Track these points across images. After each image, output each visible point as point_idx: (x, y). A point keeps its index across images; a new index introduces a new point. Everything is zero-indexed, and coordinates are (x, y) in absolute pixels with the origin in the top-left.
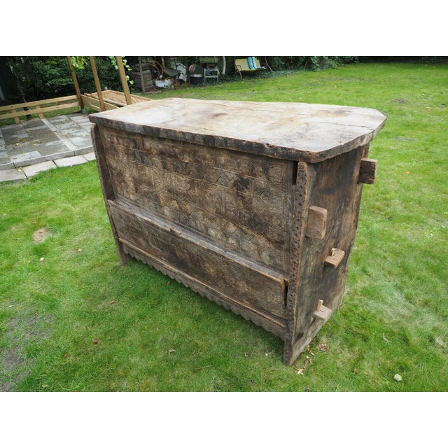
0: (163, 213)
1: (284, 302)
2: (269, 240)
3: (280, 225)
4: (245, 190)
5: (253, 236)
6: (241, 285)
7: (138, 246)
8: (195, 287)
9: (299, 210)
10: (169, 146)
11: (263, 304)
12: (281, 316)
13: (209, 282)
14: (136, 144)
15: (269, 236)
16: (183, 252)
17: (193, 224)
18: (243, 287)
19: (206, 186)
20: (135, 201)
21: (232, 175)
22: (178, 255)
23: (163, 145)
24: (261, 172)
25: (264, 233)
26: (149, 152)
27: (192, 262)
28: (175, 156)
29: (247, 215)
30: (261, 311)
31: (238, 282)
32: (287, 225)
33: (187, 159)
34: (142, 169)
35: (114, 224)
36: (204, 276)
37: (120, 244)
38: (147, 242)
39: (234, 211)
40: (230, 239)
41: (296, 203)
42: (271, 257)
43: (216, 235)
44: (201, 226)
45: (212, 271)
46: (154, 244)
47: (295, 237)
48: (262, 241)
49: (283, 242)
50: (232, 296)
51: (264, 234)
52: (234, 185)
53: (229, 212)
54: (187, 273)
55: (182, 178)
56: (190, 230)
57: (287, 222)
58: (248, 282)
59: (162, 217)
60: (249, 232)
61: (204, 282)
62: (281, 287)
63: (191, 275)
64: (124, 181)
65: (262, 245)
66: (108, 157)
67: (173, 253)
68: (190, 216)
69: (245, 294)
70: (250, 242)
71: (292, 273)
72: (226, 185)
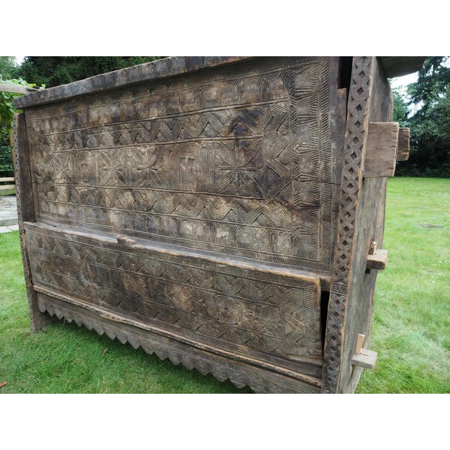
0: (108, 222)
1: (318, 324)
2: (291, 208)
3: (313, 173)
4: (251, 129)
5: (261, 211)
6: (236, 312)
7: (62, 291)
8: (152, 344)
9: (357, 117)
10: (127, 104)
11: (275, 343)
12: (309, 361)
13: (176, 326)
14: (77, 120)
15: (291, 201)
16: (136, 278)
17: (156, 223)
18: (240, 314)
19: (183, 148)
20: (66, 216)
21: (228, 113)
22: (126, 285)
23: (119, 106)
24: (280, 87)
25: (282, 198)
26: (96, 126)
27: (149, 293)
28: (135, 117)
29: (251, 175)
30: (269, 360)
31: (231, 309)
32: (326, 168)
33: (155, 113)
34: (82, 157)
35: (28, 261)
36: (169, 314)
37: (34, 295)
38: (78, 278)
39: (228, 176)
40: (218, 230)
41: (352, 107)
42: (294, 241)
43: (194, 231)
44: (168, 222)
45: (184, 298)
46: (88, 277)
47: (348, 175)
48: (278, 214)
49: (317, 205)
50: (217, 343)
51: (283, 201)
52: (232, 129)
53: (219, 181)
54: (139, 318)
55: (143, 150)
56: (150, 237)
57: (326, 163)
58: (249, 303)
59: (106, 228)
60: (255, 205)
61: (166, 327)
62: (316, 291)
63: (146, 321)
64: (53, 189)
65: (277, 223)
66: (33, 158)
67: (119, 286)
68: (152, 212)
69: (242, 330)
70: (256, 224)
71: (341, 253)
72: (217, 133)
